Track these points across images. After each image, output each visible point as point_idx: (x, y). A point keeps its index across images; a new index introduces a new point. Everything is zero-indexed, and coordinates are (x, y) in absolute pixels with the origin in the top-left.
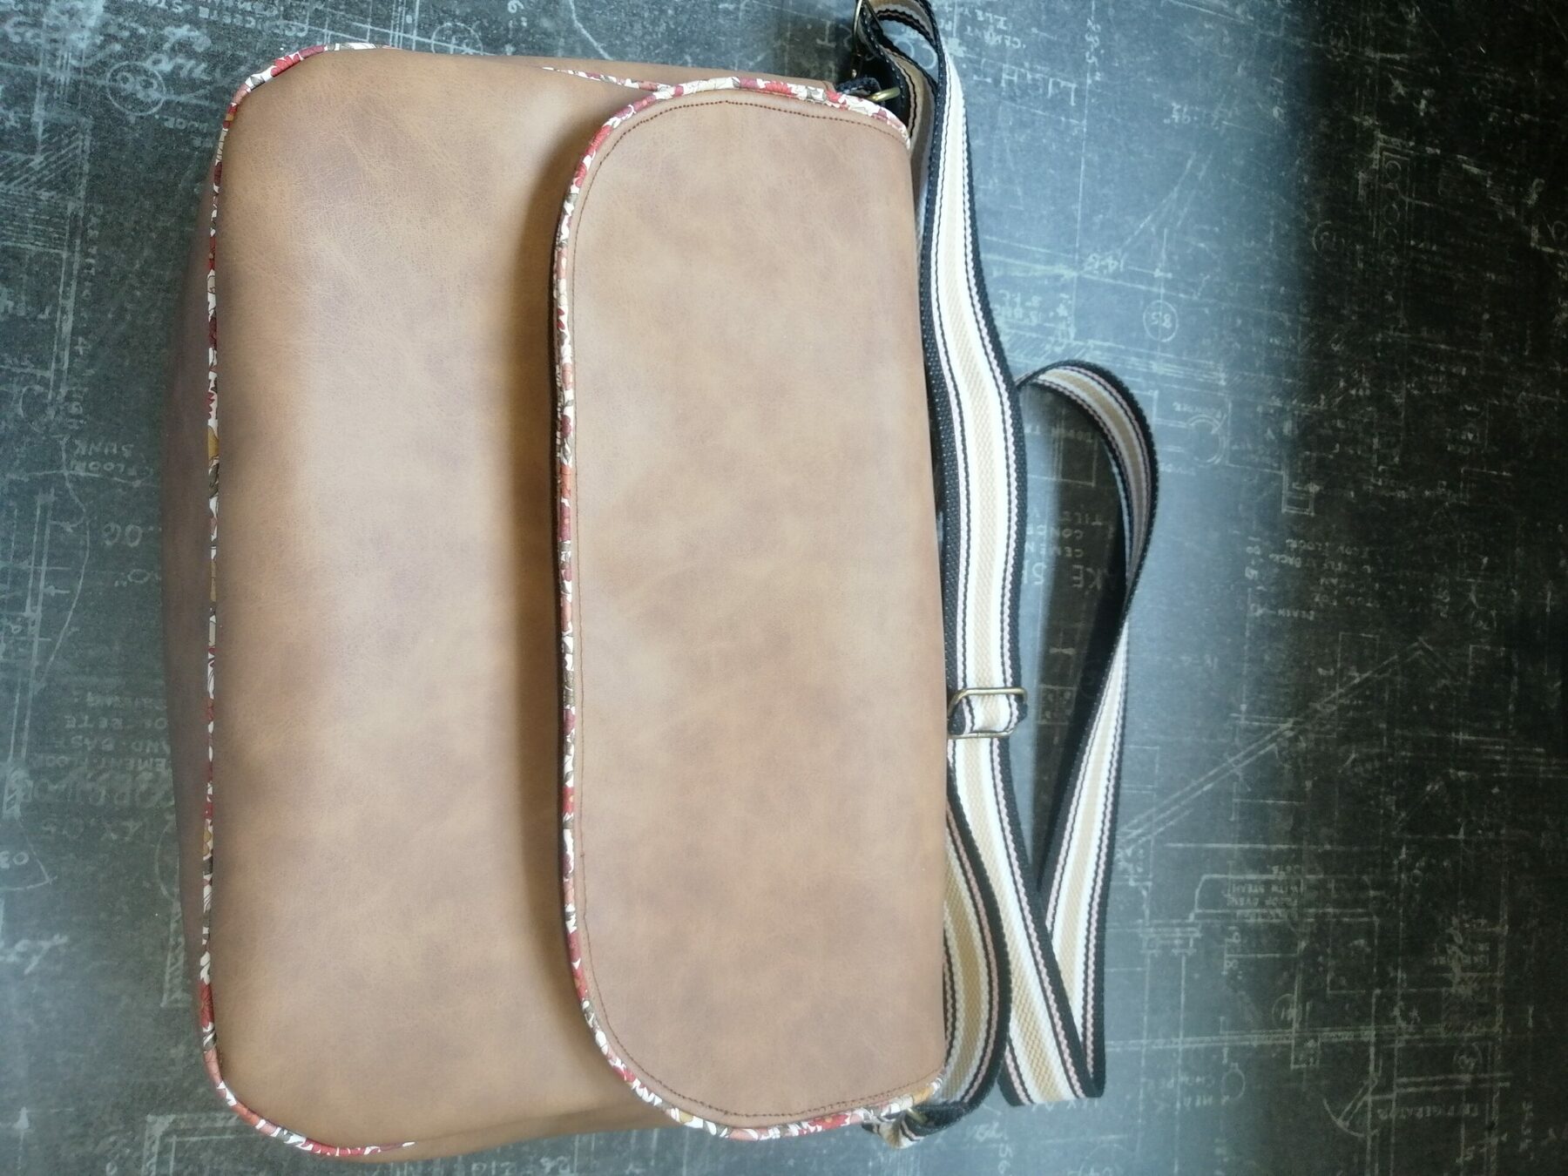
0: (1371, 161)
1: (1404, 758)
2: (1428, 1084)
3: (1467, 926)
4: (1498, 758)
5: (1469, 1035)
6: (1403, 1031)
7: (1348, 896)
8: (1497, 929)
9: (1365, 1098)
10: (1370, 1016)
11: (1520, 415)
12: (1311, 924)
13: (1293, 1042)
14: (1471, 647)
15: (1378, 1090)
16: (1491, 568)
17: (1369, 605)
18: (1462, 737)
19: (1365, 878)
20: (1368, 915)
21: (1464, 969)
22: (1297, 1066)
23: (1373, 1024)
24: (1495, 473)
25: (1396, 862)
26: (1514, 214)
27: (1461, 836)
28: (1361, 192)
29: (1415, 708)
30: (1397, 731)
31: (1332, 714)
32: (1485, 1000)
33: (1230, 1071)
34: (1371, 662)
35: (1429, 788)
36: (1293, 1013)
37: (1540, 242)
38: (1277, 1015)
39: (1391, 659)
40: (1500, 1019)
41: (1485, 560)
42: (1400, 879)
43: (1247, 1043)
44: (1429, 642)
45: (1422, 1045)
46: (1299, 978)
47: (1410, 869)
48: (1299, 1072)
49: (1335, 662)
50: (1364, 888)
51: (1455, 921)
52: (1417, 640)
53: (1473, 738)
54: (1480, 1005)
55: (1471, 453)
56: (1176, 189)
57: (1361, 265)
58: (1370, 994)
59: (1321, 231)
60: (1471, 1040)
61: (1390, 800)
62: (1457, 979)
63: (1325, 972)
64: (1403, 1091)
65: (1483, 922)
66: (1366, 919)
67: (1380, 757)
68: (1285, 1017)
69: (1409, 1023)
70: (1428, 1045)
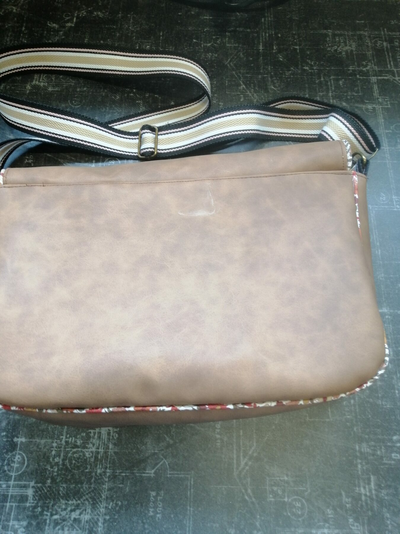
0: (44, 86)
1: (271, 68)
2: (389, 58)
3: (330, 45)
4: (267, 35)
5: (369, 44)
6: (370, 67)
7: (324, 88)
8: (330, 34)
9: (397, 80)
10: (367, 79)
11: (139, 29)
12: (336, 101)
13: (380, 106)
14: (227, 45)
15: (394, 76)
16: (197, 39)
17: (215, 83)
18: (261, 48)
19: (317, 82)
20: (330, 80)
21: (346, 45)
22: (389, 105)
23: (370, 78)
24: (161, 38)
25: (310, 71)
26: (62, 32)
27: (298, 47)
28: (56, 89)
29: (252, 65)
30: (261, 71)
31: (257, 95)
32: (356, 38)
33: (394, 129)
34: (237, 81)
35: (281, 59)
36: (370, 107)
37: (72, 23)
38: (371, 112)
39: (235, 74)
40: (362, 32)
41: (195, 41)
42: (316, 69)
43: (383, 124)
44: (227, 60)
45: (375, 60)
46: (356, 105)
47: (311, 65)
48: (391, 104)
49: (238, 95)
50: (321, 82)
51: (329, 49)
52: (227, 65)
53: (261, 44)
54: (358, 39)
55: (154, 46)
56: (59, 160)
57: (85, 89)
58: (360, 79)
59: (72, 104)
60: (371, 43)
61: (288, 73)
62: (350, 48)
63: (353, 95)
64: (393, 66)
65: (328, 39)
66: (332, 81)
67: (272, 77)
68: (371, 109)
69: (368, 65)
70: (375, 58)
